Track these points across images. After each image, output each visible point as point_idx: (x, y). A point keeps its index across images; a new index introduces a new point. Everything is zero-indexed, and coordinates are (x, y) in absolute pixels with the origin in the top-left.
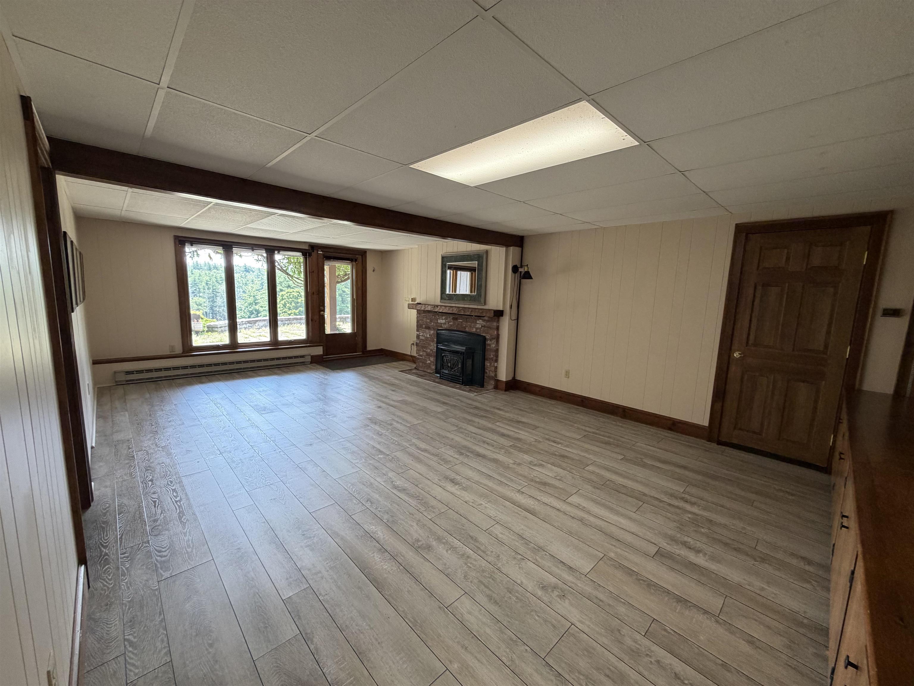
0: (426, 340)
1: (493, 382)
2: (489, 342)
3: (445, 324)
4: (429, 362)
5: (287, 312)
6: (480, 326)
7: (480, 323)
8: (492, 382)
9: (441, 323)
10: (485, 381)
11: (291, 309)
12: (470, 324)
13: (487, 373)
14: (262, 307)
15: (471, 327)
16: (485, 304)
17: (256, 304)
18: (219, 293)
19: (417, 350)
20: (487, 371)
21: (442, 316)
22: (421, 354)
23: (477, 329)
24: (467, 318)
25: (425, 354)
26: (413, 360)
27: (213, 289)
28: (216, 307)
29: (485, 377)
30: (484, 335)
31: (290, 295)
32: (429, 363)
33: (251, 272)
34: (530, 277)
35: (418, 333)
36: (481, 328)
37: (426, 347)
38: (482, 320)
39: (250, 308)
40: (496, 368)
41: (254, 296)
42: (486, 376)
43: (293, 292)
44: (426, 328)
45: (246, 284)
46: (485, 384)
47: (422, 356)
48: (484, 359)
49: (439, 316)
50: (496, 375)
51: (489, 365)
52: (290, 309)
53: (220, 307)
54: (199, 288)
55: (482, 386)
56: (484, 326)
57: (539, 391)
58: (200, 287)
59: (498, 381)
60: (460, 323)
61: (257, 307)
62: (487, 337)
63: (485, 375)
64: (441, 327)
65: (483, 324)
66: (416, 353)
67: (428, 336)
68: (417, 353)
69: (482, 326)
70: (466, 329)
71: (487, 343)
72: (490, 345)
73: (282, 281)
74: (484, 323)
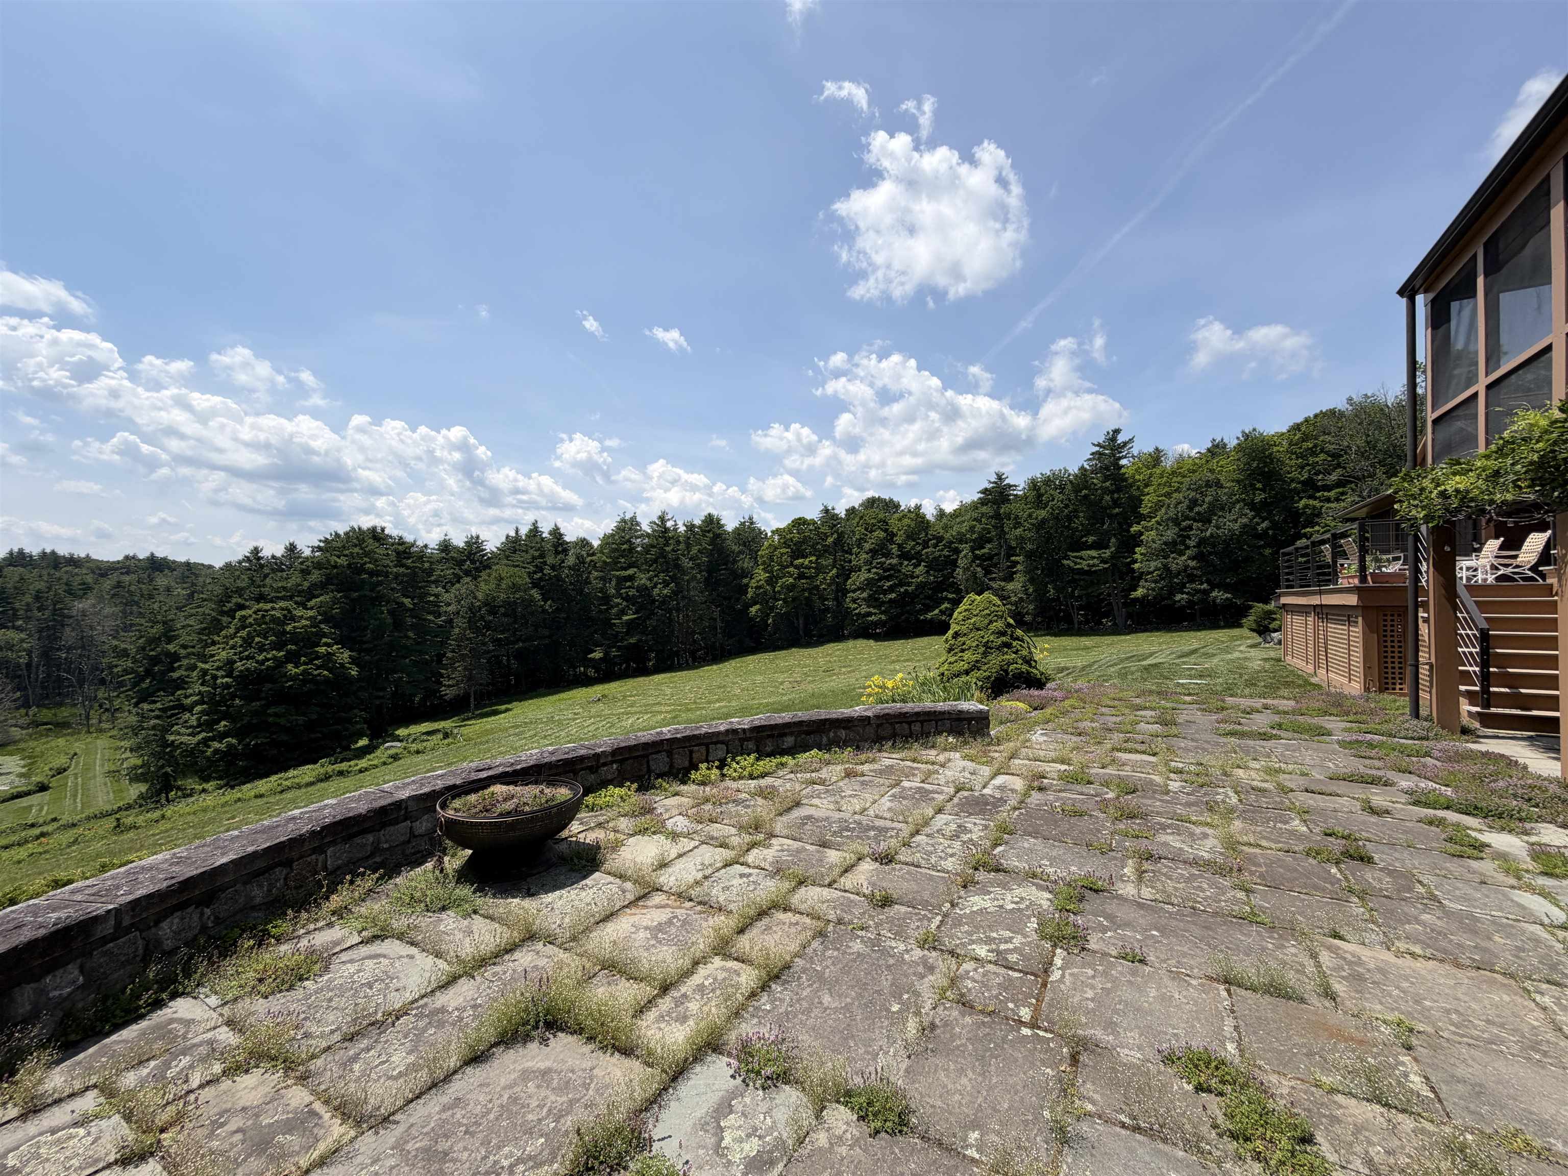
5: (253, 658)
11: (265, 650)
14: (184, 647)
17: (170, 640)
18: (71, 617)
27: (55, 610)
28: (59, 649)
31: (263, 616)
33: (166, 571)
39: (152, 650)
41: (165, 623)
43: (273, 609)
45: (151, 597)
52: (261, 649)
53: (69, 649)
54: (13, 609)
58: (17, 605)
61: (171, 647)
73: (243, 585)
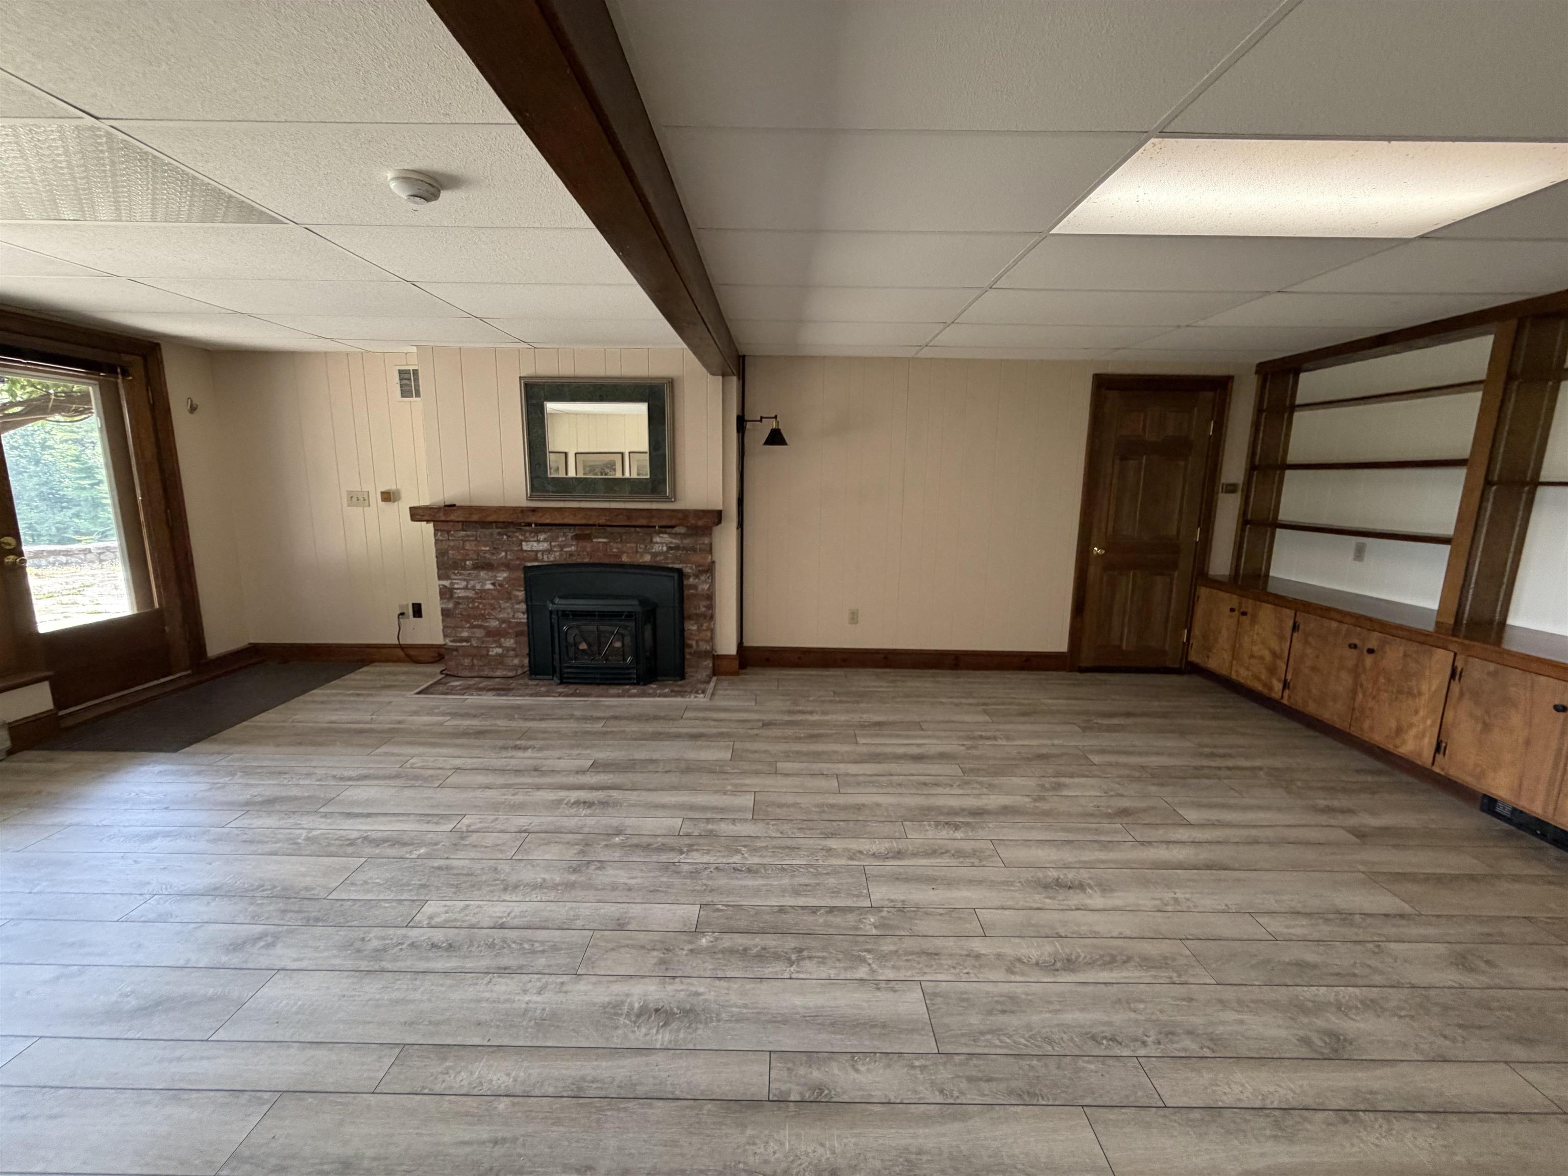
0: (481, 598)
1: (709, 663)
2: (691, 580)
3: (549, 551)
4: (499, 650)
6: (665, 549)
7: (661, 542)
8: (705, 663)
9: (537, 552)
10: (686, 663)
12: (633, 545)
13: (691, 646)
15: (637, 552)
16: (674, 498)
19: (444, 627)
20: (690, 642)
21: (537, 533)
22: (465, 634)
23: (655, 555)
24: (620, 535)
25: (479, 633)
26: (408, 656)
29: (688, 656)
30: (677, 566)
32: (497, 655)
34: (782, 442)
35: (446, 583)
36: (667, 551)
37: (483, 617)
38: (669, 534)
40: (712, 631)
42: (690, 654)
44: (476, 567)
46: (687, 670)
47: (467, 641)
48: (682, 618)
49: (524, 535)
50: (713, 649)
51: (695, 628)
55: (682, 676)
56: (677, 548)
57: (800, 658)
59: (717, 658)
60: (601, 545)
62: (687, 570)
63: (687, 650)
64: (536, 559)
65: (672, 543)
66: (442, 636)
67: (489, 586)
68: (445, 636)
69: (670, 548)
70: (620, 557)
71: (685, 582)
72: (695, 587)
74: (674, 541)
